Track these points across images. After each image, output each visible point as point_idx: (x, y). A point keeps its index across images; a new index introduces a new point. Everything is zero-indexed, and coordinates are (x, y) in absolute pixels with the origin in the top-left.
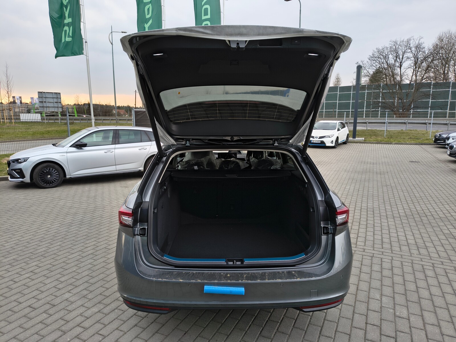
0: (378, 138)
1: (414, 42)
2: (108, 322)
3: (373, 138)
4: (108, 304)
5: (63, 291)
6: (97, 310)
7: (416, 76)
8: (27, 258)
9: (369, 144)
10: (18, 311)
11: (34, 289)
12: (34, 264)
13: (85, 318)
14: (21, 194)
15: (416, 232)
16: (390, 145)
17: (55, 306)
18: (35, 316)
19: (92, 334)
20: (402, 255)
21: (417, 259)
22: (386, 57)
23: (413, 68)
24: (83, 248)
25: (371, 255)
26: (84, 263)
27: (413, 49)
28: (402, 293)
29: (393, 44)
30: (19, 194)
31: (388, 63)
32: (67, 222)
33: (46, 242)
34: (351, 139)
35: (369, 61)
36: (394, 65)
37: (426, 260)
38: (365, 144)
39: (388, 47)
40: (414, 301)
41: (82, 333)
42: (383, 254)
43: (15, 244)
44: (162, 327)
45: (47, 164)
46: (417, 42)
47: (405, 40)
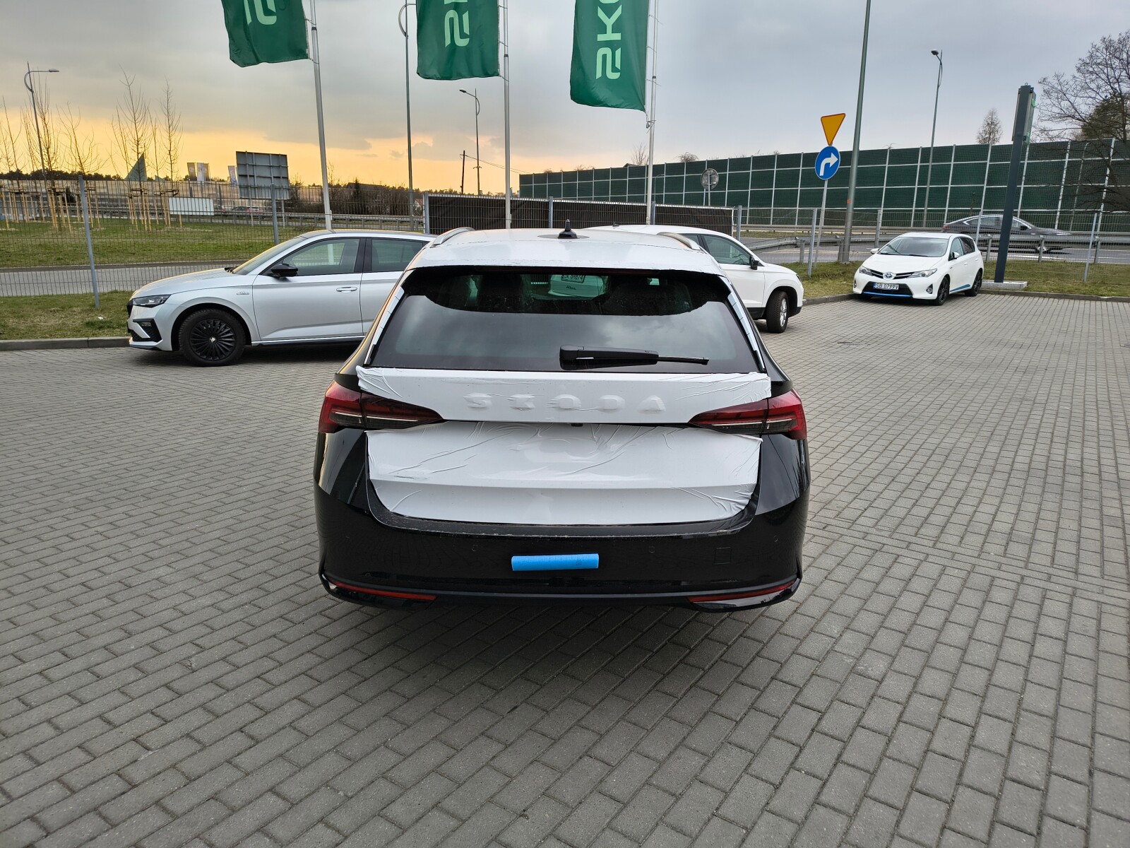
0: (1065, 284)
2: (221, 625)
3: (1052, 283)
4: (236, 593)
5: (157, 563)
6: (209, 603)
8: (114, 497)
9: (1036, 299)
10: (58, 589)
11: (102, 555)
12: (121, 510)
13: (180, 614)
14: (150, 374)
15: (1030, 507)
16: (1093, 303)
17: (130, 587)
18: (87, 601)
19: (182, 642)
20: (954, 553)
21: (990, 564)
24: (233, 486)
25: (877, 546)
26: (221, 516)
28: (901, 629)
30: (146, 374)
32: (223, 435)
33: (162, 471)
34: (988, 283)
35: (1077, 75)
37: (1011, 569)
38: (1026, 298)
40: (919, 647)
41: (162, 638)
42: (907, 547)
43: (100, 470)
44: (325, 643)
45: (208, 310)
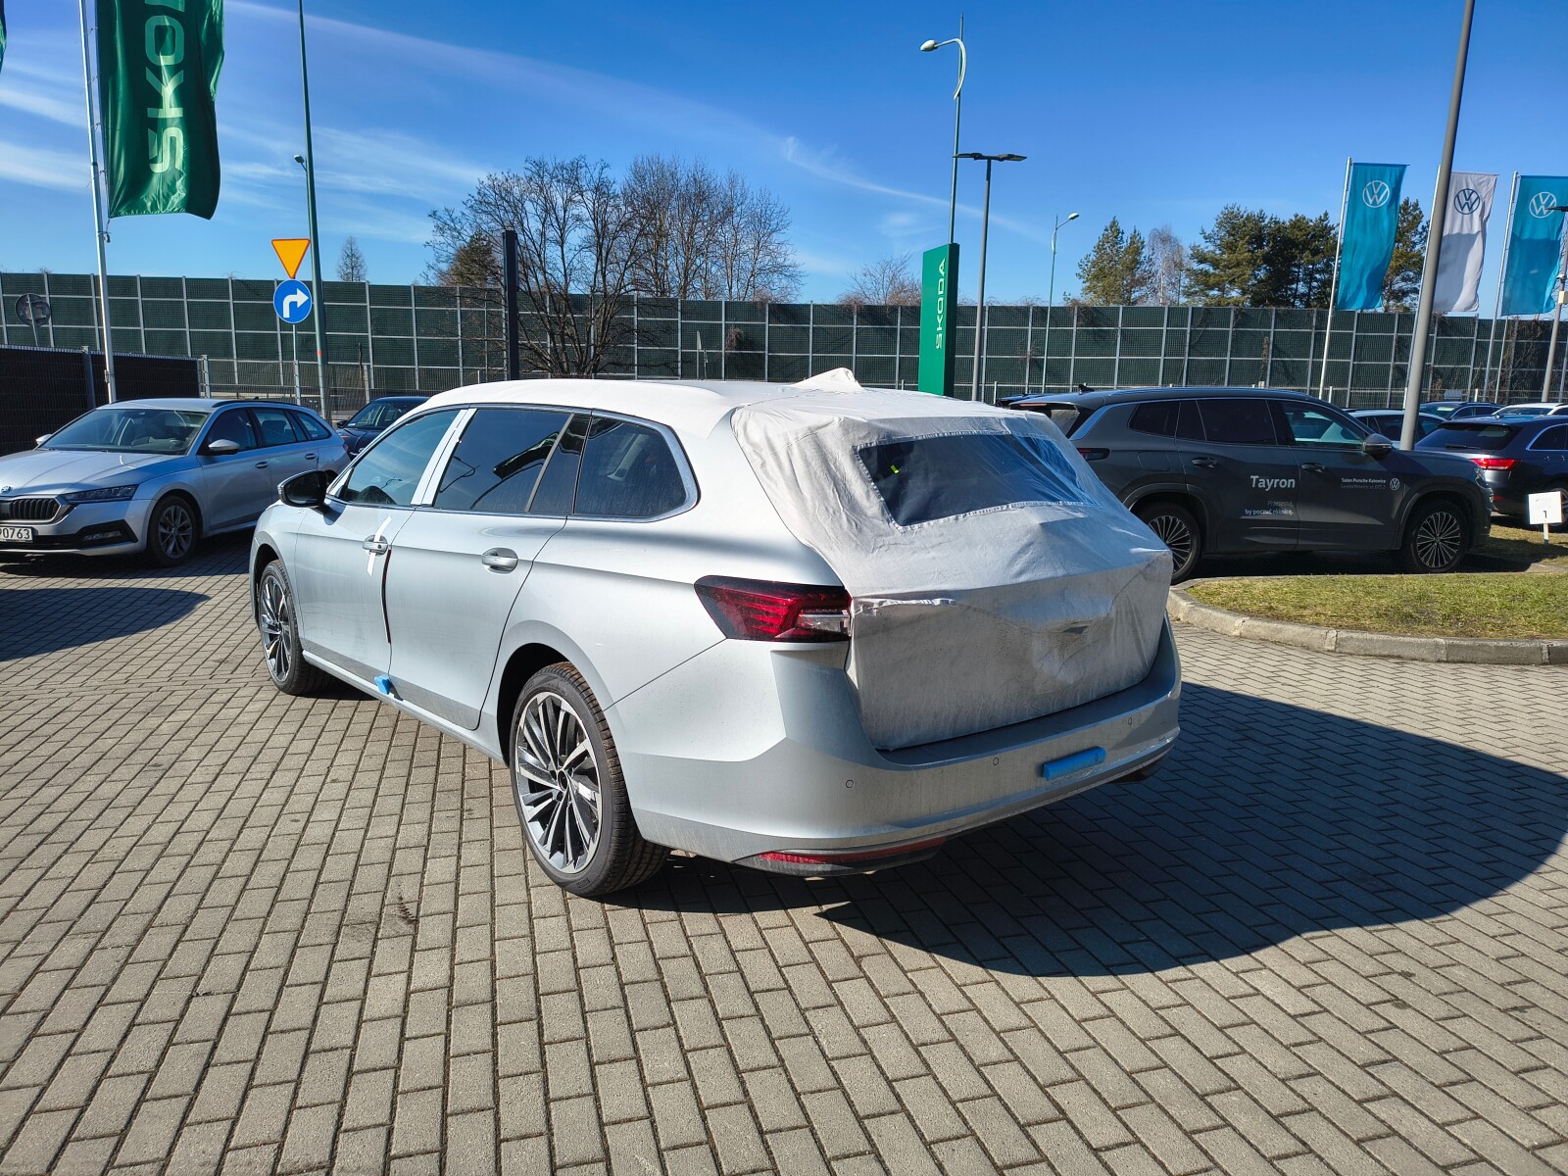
1: (588, 175)
7: (604, 276)
22: (517, 208)
23: (594, 249)
27: (589, 195)
29: (533, 169)
31: (525, 225)
35: (467, 212)
36: (543, 234)
39: (522, 175)
46: (596, 175)
47: (567, 162)
